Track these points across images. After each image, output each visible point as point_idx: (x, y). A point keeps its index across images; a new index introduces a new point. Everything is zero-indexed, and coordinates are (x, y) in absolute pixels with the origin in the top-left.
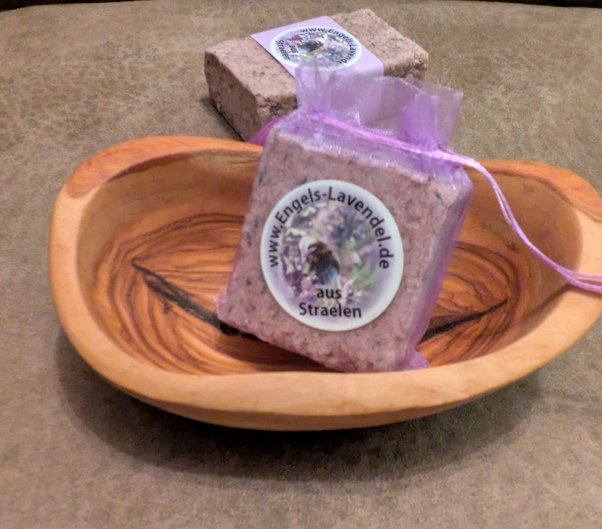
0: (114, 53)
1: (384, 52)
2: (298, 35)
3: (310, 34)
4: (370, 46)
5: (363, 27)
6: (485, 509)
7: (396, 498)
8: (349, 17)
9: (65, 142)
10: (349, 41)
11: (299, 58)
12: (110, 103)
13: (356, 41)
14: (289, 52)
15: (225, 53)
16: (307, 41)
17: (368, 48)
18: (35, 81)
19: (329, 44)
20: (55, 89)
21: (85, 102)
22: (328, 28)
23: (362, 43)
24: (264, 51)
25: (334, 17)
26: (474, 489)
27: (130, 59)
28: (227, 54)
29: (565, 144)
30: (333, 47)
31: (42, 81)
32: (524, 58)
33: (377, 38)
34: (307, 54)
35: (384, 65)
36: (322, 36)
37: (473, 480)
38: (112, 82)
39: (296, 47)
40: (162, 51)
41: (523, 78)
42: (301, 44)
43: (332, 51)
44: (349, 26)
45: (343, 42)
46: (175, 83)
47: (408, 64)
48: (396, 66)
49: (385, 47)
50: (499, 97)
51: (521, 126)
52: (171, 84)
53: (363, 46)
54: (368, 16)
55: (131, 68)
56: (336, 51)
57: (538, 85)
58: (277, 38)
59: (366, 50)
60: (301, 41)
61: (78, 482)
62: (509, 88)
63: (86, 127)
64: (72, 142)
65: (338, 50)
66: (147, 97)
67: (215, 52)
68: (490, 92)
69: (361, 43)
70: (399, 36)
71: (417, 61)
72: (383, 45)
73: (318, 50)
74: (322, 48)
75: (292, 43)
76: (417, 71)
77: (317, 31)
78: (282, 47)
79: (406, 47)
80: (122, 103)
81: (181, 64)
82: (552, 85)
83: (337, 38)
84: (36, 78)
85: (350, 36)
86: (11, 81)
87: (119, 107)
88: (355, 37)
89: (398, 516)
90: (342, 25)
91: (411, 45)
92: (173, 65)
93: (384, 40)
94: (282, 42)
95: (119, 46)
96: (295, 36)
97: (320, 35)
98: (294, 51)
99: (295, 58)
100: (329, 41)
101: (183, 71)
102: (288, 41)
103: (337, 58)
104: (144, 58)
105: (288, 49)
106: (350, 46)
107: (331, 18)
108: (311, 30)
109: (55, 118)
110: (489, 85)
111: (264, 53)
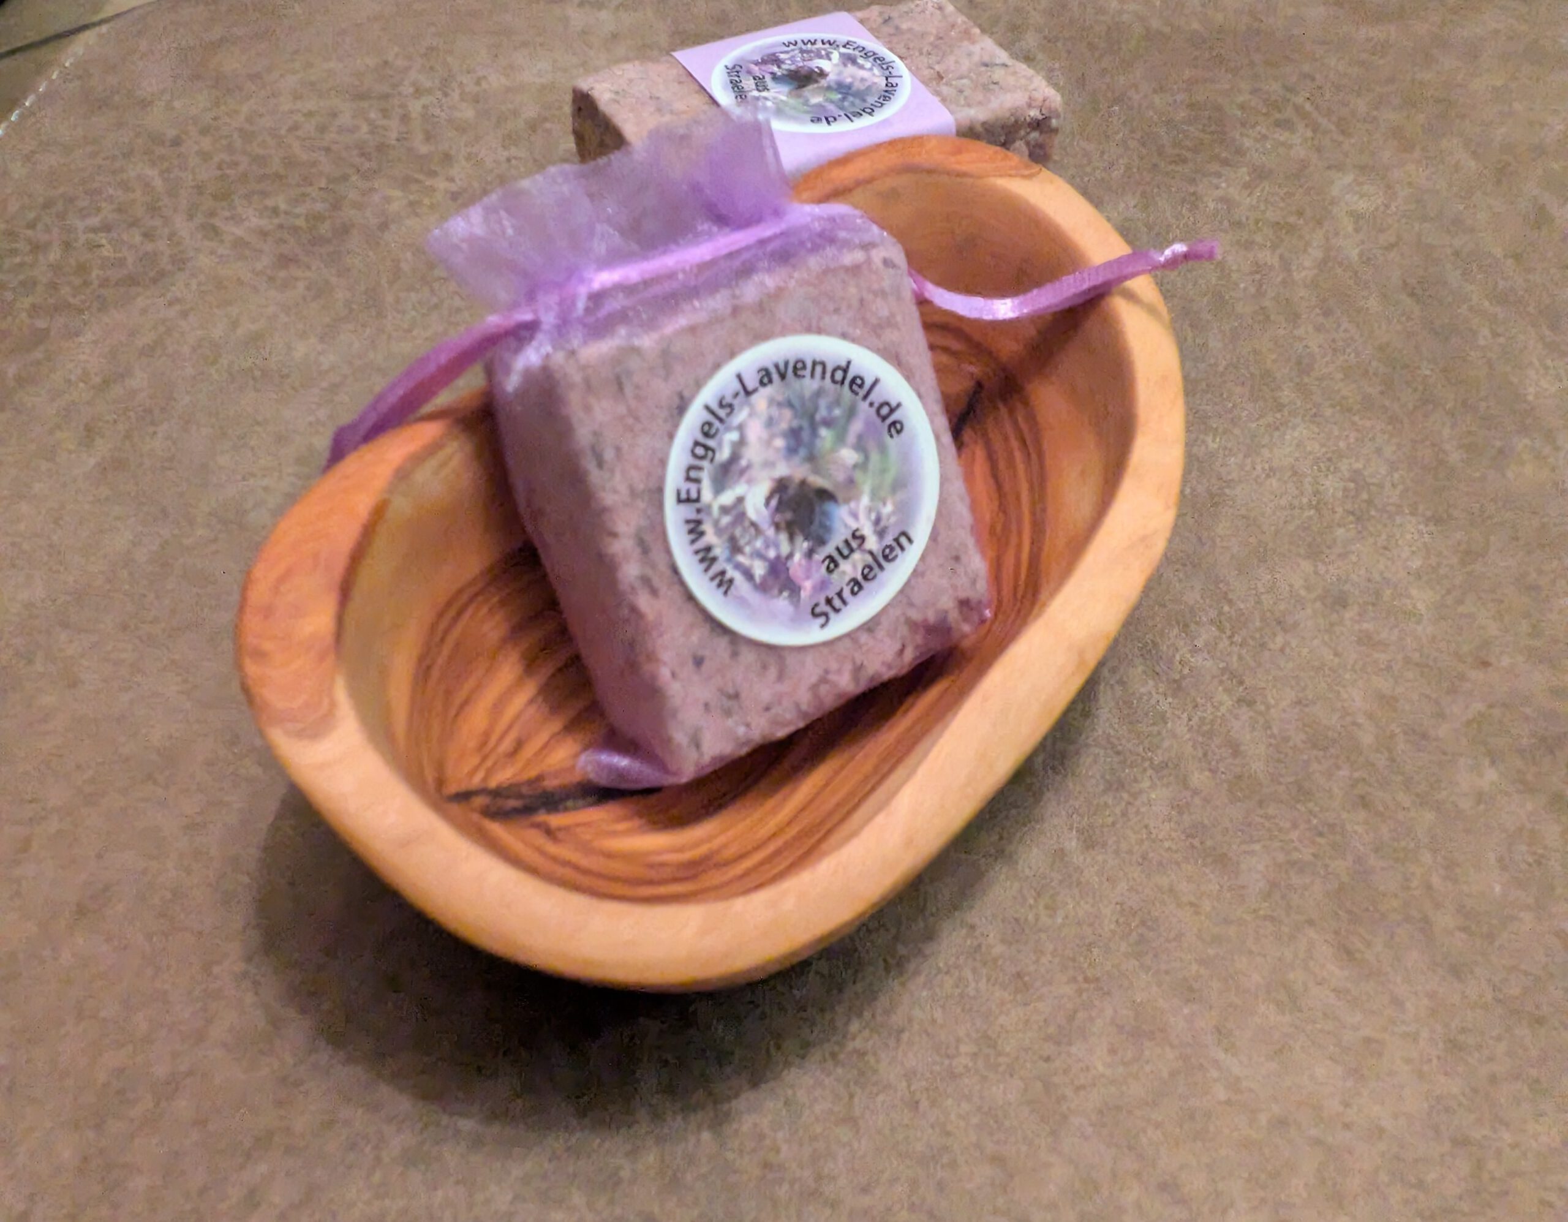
0: (395, 86)
1: (961, 91)
2: (774, 54)
3: (802, 51)
4: (931, 79)
5: (923, 35)
6: (1068, 1092)
7: (875, 1054)
8: (894, 14)
9: (269, 272)
10: (885, 66)
11: (769, 104)
12: (372, 190)
13: (900, 67)
14: (751, 91)
15: (611, 91)
16: (793, 67)
17: (926, 82)
18: (224, 142)
19: (840, 73)
20: (260, 160)
21: (321, 189)
22: (843, 38)
23: (915, 72)
24: (697, 88)
25: (860, 14)
26: (1049, 1049)
27: (425, 100)
28: (617, 93)
29: (1373, 304)
30: (849, 80)
31: (238, 143)
32: (1308, 106)
33: (951, 60)
34: (790, 94)
35: (956, 120)
36: (828, 57)
37: (1051, 1030)
38: (381, 148)
39: (768, 79)
40: (496, 81)
41: (1300, 152)
42: (779, 74)
43: (844, 89)
44: (891, 35)
45: (871, 69)
46: (514, 151)
47: (1013, 119)
48: (984, 124)
49: (965, 81)
50: (1234, 192)
51: (1275, 261)
52: (506, 154)
53: (915, 79)
54: (938, 12)
55: (426, 116)
56: (854, 89)
57: (1329, 168)
58: (729, 59)
59: (922, 87)
60: (779, 67)
61: (216, 970)
62: (1260, 174)
63: (317, 241)
64: (282, 274)
65: (858, 86)
66: (451, 180)
67: (592, 89)
68: (1215, 181)
69: (910, 70)
70: (1002, 56)
71: (1034, 113)
72: (961, 78)
73: (815, 85)
74: (823, 83)
75: (760, 69)
76: (1035, 135)
77: (819, 45)
78: (737, 79)
79: (1011, 80)
80: (397, 193)
81: (530, 112)
82: (1362, 168)
83: (860, 61)
84: (226, 137)
85: (890, 56)
86: (176, 142)
87: (388, 200)
88: (901, 58)
89: (875, 1090)
90: (875, 32)
91: (1024, 76)
92: (515, 113)
93: (966, 65)
94: (738, 68)
95: (407, 69)
96: (769, 55)
97: (823, 53)
98: (760, 88)
99: (760, 104)
100: (841, 68)
101: (533, 126)
102: (753, 66)
103: (853, 104)
104: (456, 95)
105: (748, 83)
106: (887, 79)
107: (856, 17)
108: (806, 41)
109: (255, 221)
110: (1215, 167)
111: (697, 92)
